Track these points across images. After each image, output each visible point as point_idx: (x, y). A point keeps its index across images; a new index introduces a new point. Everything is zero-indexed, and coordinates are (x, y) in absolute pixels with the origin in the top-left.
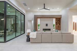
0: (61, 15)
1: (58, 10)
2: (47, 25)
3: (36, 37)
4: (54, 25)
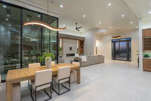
1: (82, 32)
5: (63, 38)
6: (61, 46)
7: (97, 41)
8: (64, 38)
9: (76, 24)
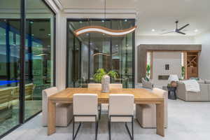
0: (200, 46)
2: (167, 67)
5: (152, 51)
6: (148, 63)
8: (155, 51)
9: (177, 22)
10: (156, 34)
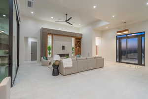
0: (82, 35)
1: (78, 27)
2: (63, 48)
3: (72, 66)
4: (73, 48)
5: (52, 34)
7: (97, 38)
9: (67, 15)
10: (54, 21)
